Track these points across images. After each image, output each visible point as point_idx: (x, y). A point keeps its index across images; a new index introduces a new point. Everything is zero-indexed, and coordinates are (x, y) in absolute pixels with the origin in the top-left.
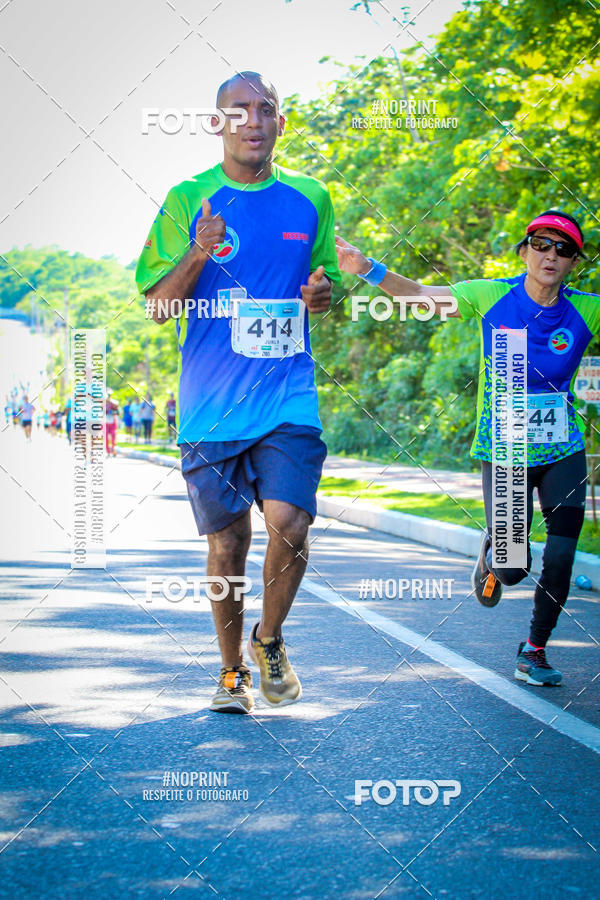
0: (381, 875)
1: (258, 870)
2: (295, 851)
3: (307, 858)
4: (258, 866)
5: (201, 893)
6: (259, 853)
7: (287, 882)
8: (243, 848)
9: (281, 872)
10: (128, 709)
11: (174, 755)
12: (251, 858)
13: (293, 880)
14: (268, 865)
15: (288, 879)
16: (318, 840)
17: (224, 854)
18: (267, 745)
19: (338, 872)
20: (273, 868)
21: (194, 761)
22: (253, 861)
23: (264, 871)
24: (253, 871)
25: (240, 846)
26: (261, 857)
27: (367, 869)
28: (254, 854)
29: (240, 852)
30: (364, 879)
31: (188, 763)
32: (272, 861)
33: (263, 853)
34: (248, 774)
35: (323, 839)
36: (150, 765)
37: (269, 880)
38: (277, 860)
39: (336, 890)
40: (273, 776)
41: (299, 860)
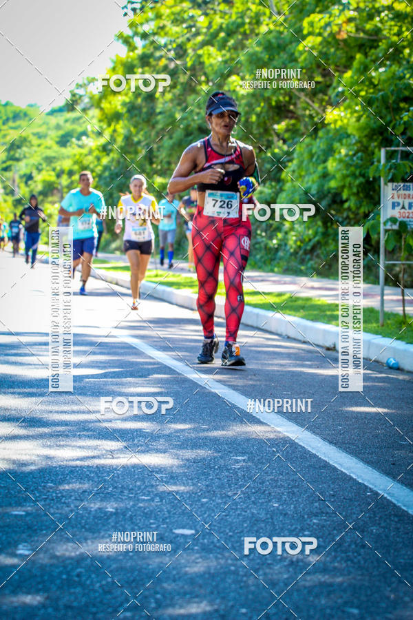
0: (193, 596)
1: (90, 590)
2: (125, 574)
3: (134, 581)
4: (91, 587)
5: (39, 609)
6: (93, 576)
7: (113, 601)
8: (81, 572)
9: (109, 592)
10: (6, 457)
11: (38, 495)
12: (87, 579)
13: (119, 599)
14: (101, 586)
15: (115, 598)
16: (145, 566)
17: (64, 577)
18: (116, 488)
19: (157, 593)
20: (103, 589)
21: (53, 500)
22: (88, 582)
23: (95, 591)
24: (86, 591)
25: (79, 570)
26: (95, 580)
27: (182, 591)
28: (90, 576)
29: (78, 575)
30: (178, 600)
31: (48, 501)
32: (104, 582)
33: (97, 576)
34: (96, 510)
35: (149, 565)
36: (16, 502)
37: (99, 599)
38: (108, 583)
39: (154, 608)
40: (116, 514)
41: (127, 582)
